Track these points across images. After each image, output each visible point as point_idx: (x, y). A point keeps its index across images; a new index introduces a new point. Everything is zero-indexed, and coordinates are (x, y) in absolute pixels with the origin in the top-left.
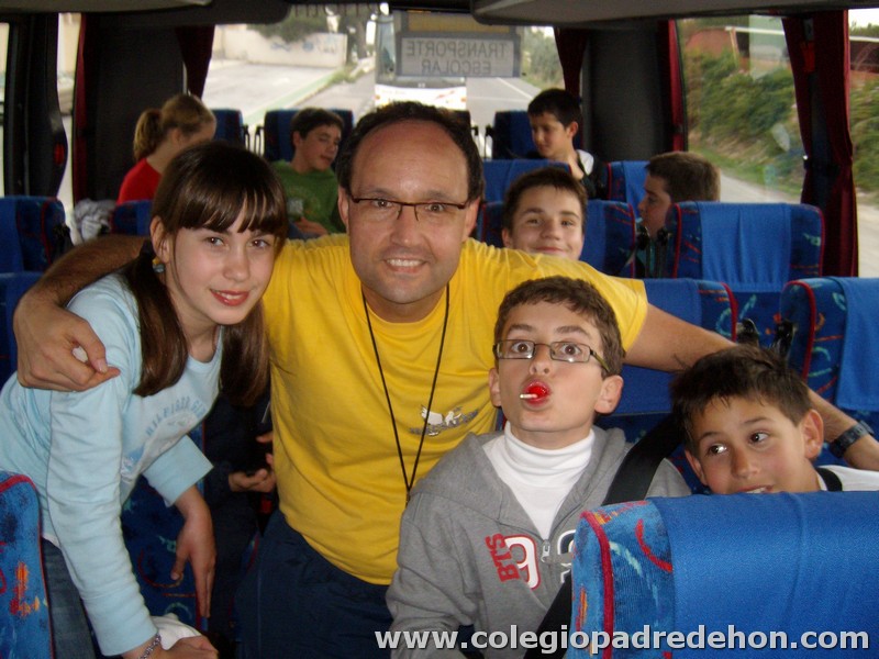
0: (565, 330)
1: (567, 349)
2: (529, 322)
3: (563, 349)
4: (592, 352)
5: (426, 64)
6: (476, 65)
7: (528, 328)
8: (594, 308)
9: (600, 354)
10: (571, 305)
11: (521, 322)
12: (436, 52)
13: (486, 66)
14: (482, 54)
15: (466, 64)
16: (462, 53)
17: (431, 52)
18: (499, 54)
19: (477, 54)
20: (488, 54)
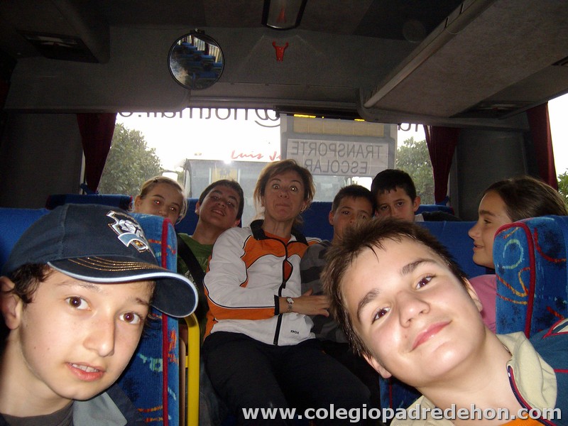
5: (308, 163)
6: (355, 165)
12: (318, 152)
13: (364, 165)
14: (360, 155)
15: (345, 164)
16: (341, 153)
17: (313, 152)
18: (376, 155)
19: (356, 154)
20: (365, 154)
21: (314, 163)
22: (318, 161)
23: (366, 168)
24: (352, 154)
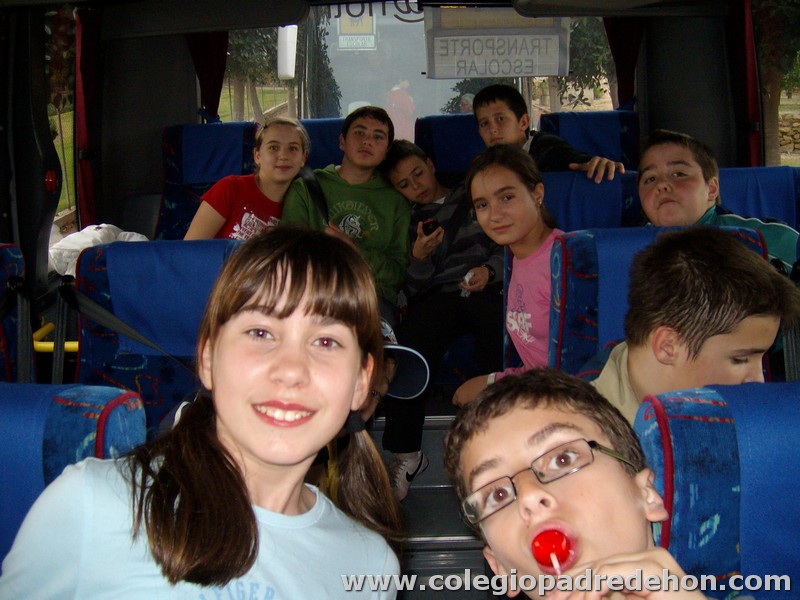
0: (539, 436)
1: (559, 462)
2: (487, 456)
3: (553, 464)
4: (593, 444)
5: (461, 65)
6: (518, 64)
7: (490, 464)
8: (562, 390)
9: (605, 443)
10: (527, 403)
11: (479, 462)
12: (472, 51)
13: (529, 64)
14: (524, 51)
15: (506, 63)
16: (501, 51)
17: (467, 51)
18: (543, 50)
19: (518, 51)
20: (530, 51)
21: (468, 65)
22: (473, 62)
23: (532, 67)
24: (513, 50)
